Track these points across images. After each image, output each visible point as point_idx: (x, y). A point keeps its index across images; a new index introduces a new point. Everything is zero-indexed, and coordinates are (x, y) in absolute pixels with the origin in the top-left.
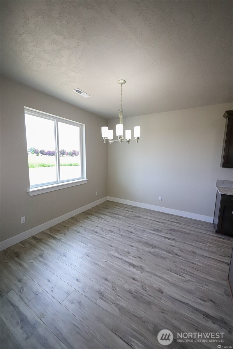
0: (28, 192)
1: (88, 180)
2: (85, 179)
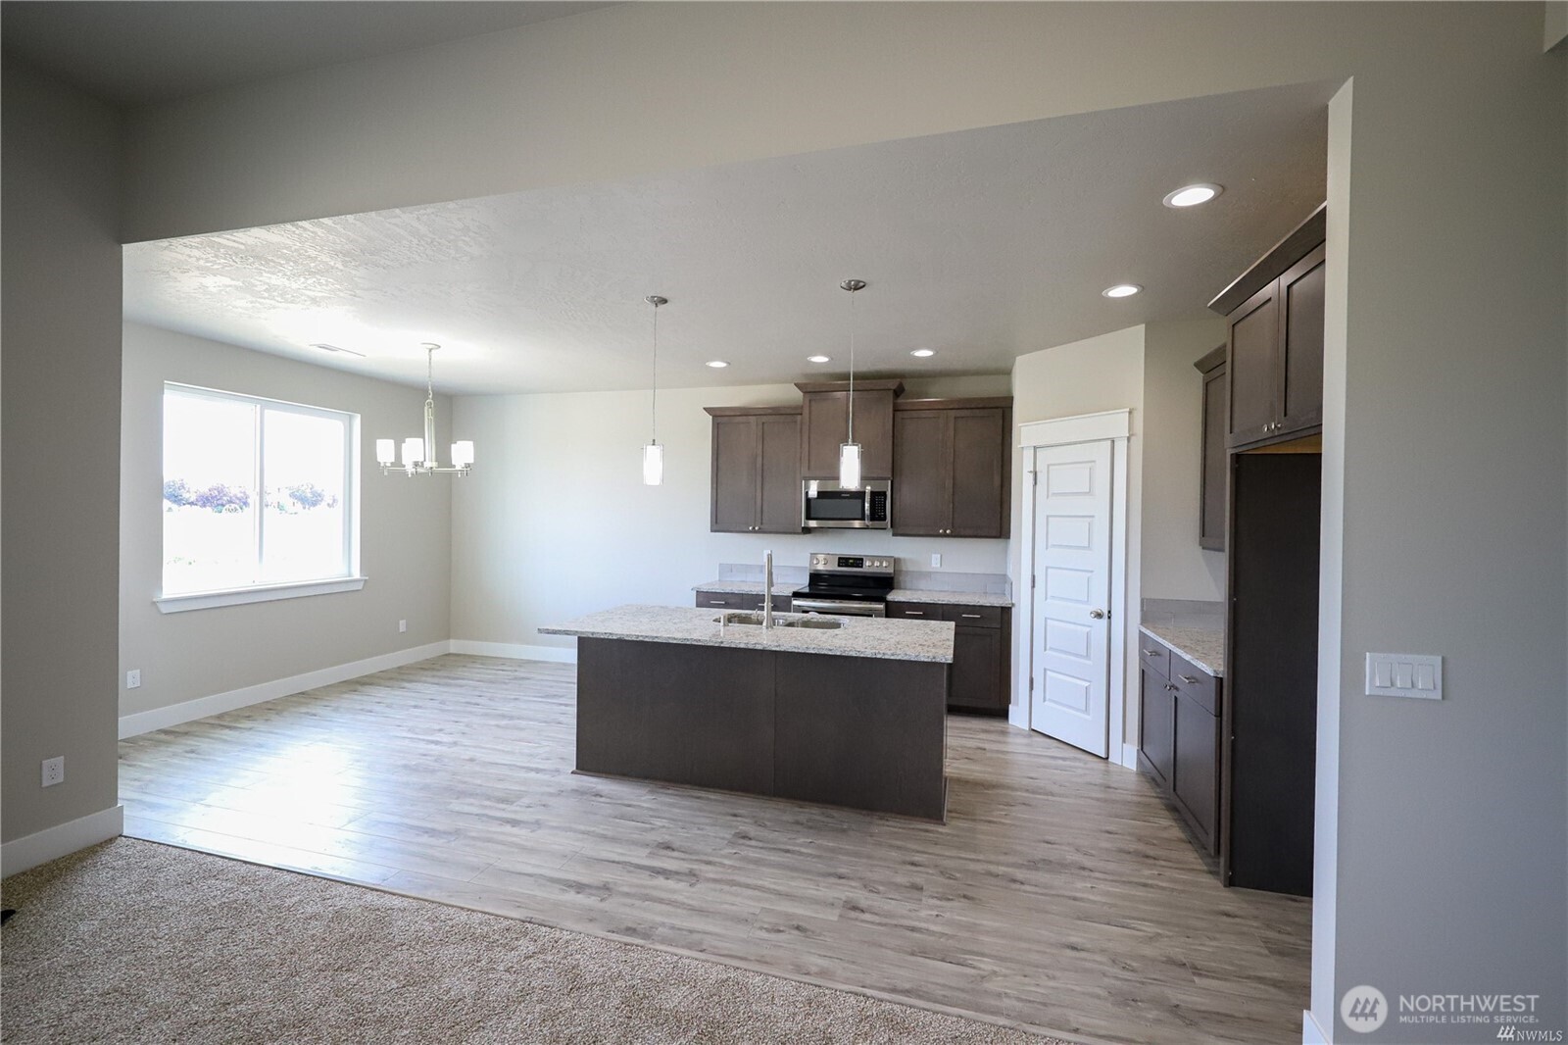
0: (154, 603)
1: (366, 580)
2: (356, 574)
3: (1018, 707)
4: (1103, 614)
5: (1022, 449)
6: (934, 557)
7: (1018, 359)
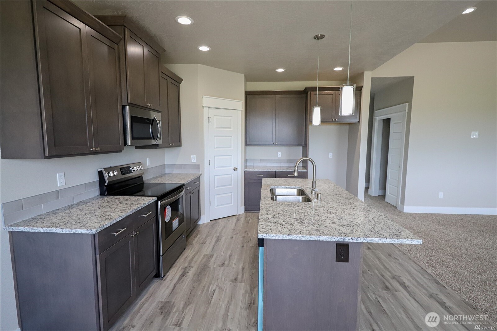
3: (205, 215)
4: (237, 169)
5: (203, 107)
6: (148, 160)
7: (199, 65)
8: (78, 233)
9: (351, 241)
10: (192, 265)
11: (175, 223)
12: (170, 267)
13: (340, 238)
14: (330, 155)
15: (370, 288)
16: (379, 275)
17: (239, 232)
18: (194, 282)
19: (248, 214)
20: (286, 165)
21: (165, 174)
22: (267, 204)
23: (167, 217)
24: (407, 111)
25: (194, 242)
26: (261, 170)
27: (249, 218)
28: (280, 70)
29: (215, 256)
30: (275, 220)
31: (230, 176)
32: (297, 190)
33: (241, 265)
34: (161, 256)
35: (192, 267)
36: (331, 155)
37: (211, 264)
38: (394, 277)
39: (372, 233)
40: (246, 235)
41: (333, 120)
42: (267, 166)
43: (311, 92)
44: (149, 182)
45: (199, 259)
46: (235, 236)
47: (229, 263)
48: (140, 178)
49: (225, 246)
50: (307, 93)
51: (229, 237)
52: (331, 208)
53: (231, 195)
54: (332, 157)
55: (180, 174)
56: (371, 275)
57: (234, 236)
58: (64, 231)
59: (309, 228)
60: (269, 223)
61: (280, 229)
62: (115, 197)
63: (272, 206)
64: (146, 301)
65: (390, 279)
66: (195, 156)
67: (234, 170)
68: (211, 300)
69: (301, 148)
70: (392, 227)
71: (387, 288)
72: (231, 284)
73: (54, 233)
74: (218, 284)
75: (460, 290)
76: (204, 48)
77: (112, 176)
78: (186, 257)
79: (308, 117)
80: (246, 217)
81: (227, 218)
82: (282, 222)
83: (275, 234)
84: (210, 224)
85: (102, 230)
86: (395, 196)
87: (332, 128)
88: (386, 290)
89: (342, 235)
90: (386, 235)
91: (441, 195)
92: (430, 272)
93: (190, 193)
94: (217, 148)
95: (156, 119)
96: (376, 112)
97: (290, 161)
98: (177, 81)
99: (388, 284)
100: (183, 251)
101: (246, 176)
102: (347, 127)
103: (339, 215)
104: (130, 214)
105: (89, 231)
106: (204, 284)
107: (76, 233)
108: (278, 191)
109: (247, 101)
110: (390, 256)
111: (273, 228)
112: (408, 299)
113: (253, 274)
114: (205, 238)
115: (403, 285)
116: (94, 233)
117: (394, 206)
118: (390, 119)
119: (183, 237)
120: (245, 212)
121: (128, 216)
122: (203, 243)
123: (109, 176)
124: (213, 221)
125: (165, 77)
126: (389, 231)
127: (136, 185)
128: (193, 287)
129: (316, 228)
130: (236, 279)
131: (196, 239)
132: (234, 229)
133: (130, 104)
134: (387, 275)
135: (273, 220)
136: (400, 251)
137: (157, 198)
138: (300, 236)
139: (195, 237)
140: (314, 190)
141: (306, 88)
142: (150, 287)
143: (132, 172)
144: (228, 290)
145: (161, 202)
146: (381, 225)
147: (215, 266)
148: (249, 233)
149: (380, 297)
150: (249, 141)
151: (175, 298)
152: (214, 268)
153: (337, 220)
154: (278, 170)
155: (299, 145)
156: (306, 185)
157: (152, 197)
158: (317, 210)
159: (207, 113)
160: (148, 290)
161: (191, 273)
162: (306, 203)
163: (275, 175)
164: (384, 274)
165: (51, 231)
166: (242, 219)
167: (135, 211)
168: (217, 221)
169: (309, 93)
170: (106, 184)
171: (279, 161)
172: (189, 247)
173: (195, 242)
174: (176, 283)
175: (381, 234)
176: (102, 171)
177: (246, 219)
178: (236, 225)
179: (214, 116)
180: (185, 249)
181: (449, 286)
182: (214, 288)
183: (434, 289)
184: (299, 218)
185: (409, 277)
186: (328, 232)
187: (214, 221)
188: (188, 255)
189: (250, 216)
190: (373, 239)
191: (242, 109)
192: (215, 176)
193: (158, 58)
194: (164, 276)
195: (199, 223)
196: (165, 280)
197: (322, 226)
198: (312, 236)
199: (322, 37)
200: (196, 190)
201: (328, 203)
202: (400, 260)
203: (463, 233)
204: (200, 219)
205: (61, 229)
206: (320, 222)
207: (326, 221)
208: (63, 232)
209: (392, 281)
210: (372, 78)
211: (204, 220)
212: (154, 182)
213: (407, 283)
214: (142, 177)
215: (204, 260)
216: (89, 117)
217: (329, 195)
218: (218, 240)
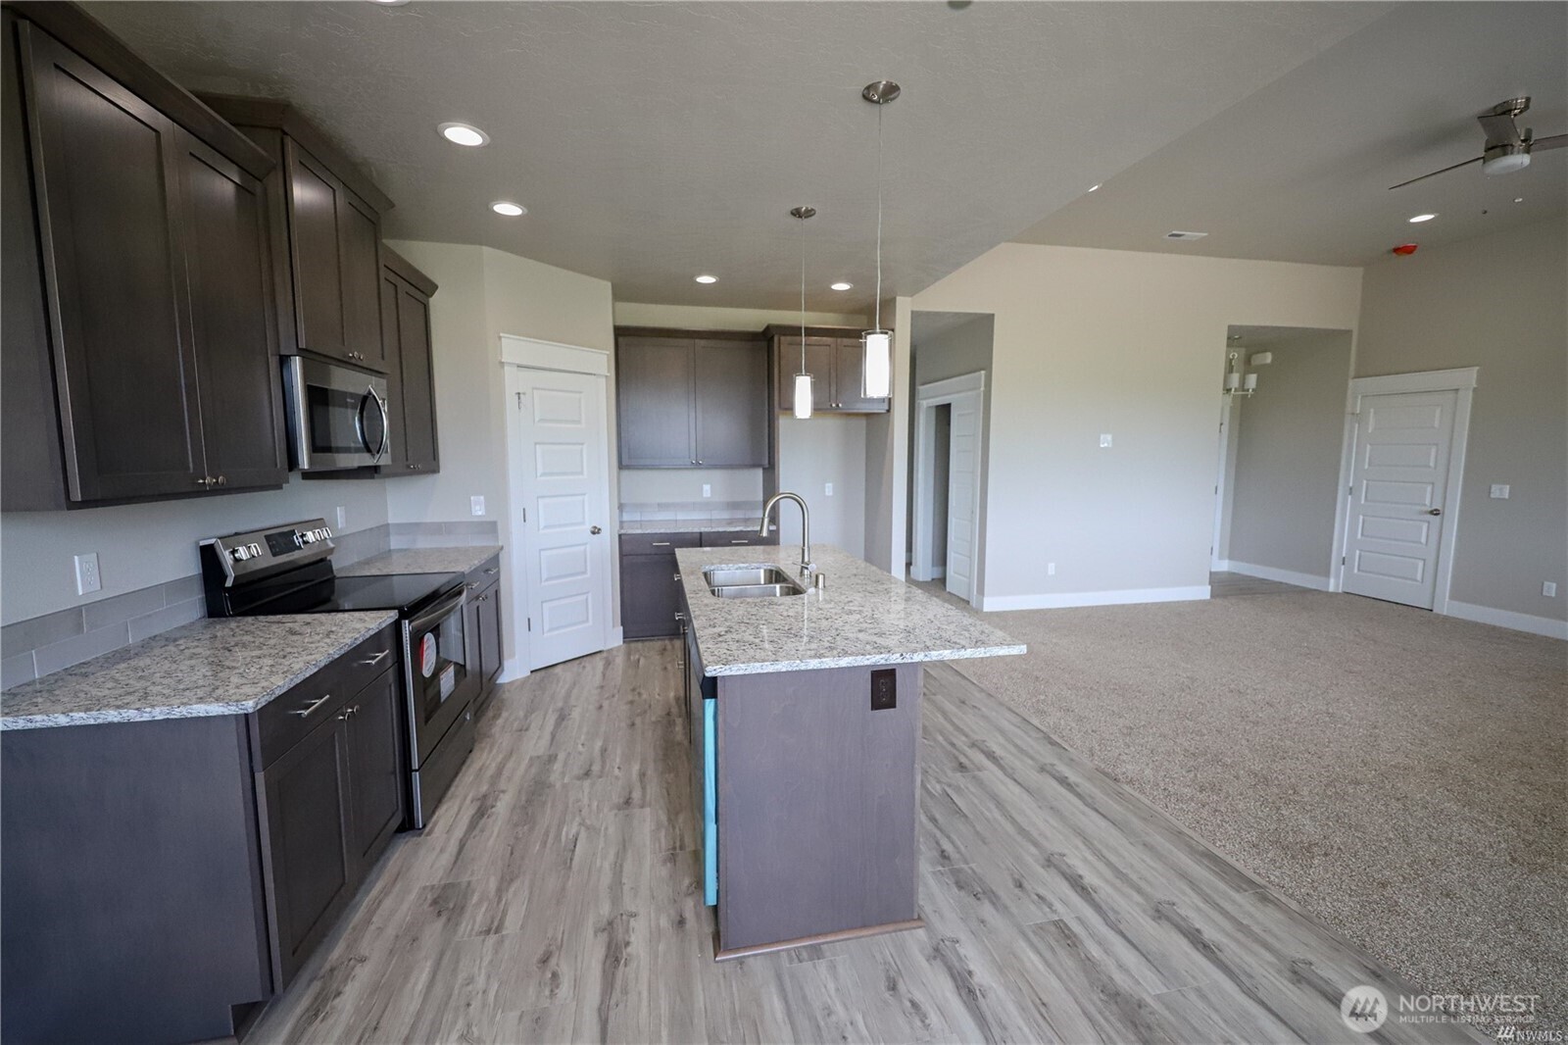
3: (516, 657)
4: (599, 529)
5: (502, 364)
6: (339, 511)
7: (485, 249)
8: (195, 718)
9: (899, 661)
10: (502, 785)
11: (447, 681)
12: (439, 802)
13: (878, 657)
14: (827, 490)
15: (930, 771)
16: (944, 743)
17: (616, 691)
18: (516, 825)
19: (633, 645)
20: (726, 515)
21: (390, 551)
22: (706, 605)
23: (427, 665)
24: (982, 389)
25: (496, 730)
26: (662, 531)
27: (637, 657)
28: (706, 279)
29: (561, 756)
30: (737, 637)
31: (582, 548)
32: (765, 570)
33: (636, 768)
34: (416, 771)
35: (503, 792)
36: (829, 489)
37: (554, 777)
38: (973, 745)
39: (938, 642)
40: (637, 698)
41: (834, 405)
42: (676, 521)
43: (782, 338)
44: (351, 575)
45: (518, 773)
46: (607, 702)
47: (603, 766)
48: (321, 564)
49: (585, 730)
50: (772, 339)
51: (591, 707)
52: (849, 602)
53: (587, 599)
54: (831, 494)
55: (439, 550)
56: (931, 746)
57: (606, 704)
58: (147, 715)
59: (814, 646)
60: (723, 644)
61: (751, 652)
62: (261, 618)
63: (721, 609)
64: (386, 892)
65: (966, 748)
66: (482, 498)
67: (593, 533)
68: (571, 859)
69: (760, 472)
70: (972, 629)
71: (962, 767)
72: (616, 815)
73: (111, 725)
74: (584, 820)
75: (1091, 750)
76: (507, 209)
77: (245, 558)
78: (480, 769)
79: (776, 398)
80: (629, 654)
81: (578, 662)
82: (751, 639)
83: (744, 663)
84: (531, 681)
85: (270, 702)
86: (965, 577)
87: (831, 424)
88: (961, 772)
89: (883, 650)
90: (963, 643)
91: (1051, 569)
92: (1039, 726)
93: (477, 598)
94: (544, 474)
95: (374, 397)
96: (921, 389)
97: (734, 506)
98: (424, 288)
99: (963, 760)
100: (467, 758)
101: (624, 548)
102: (863, 422)
103: (870, 615)
104: (336, 656)
105: (233, 708)
106: (545, 826)
107: (189, 716)
108: (720, 575)
109: (620, 352)
110: (963, 702)
111: (736, 653)
112: (1002, 782)
113: (668, 783)
114: (526, 717)
115: (991, 756)
116: (251, 711)
117: (964, 600)
118: (949, 405)
119: (465, 719)
120: (624, 642)
121: (332, 662)
122: (521, 730)
123: (237, 560)
124: (539, 674)
125: (392, 277)
126: (967, 635)
127: (309, 584)
128: (517, 838)
129: (828, 644)
130: (628, 802)
131: (500, 722)
132: (602, 687)
133: (304, 353)
134: (961, 741)
135: (729, 637)
136: (982, 690)
137: (399, 612)
138: (798, 662)
139: (496, 717)
140: (807, 568)
141: (768, 328)
142: (389, 858)
143: (300, 548)
144: (611, 830)
145: (413, 624)
146: (952, 627)
147: (566, 781)
148: (643, 691)
149: (950, 786)
150: (628, 459)
151: (469, 872)
152: (564, 786)
153: (865, 625)
154: (707, 530)
155: (755, 466)
156: (785, 559)
157: (384, 612)
158: (821, 609)
159: (513, 381)
160: (384, 866)
161: (502, 807)
162: (794, 597)
163: (700, 541)
164: (955, 741)
165: (100, 721)
166: (620, 660)
167: (346, 649)
168: (551, 670)
169: (776, 339)
170: (229, 583)
171: (706, 506)
172: (483, 745)
173: (500, 731)
174: (464, 836)
175: (955, 643)
176: (211, 547)
177: (629, 659)
178: (604, 675)
179: (533, 389)
180: (471, 751)
181: (1072, 746)
182: (574, 831)
183: (1048, 756)
184: (786, 628)
185: (1001, 740)
186: (854, 649)
187: (543, 672)
188: (483, 765)
189: (639, 651)
190: (941, 652)
191: (608, 372)
192: (540, 550)
193: (373, 223)
194: (424, 826)
195: (500, 681)
196: (429, 834)
197: (838, 638)
198: (824, 660)
199: (809, 213)
200: (491, 592)
201: (841, 593)
202: (984, 709)
203: (1092, 643)
204: (503, 670)
205: (137, 709)
206: (834, 633)
207: (846, 628)
208: (142, 719)
209: (969, 752)
210: (912, 312)
211: (514, 671)
212: (368, 574)
213: (999, 752)
214: (330, 561)
215: (533, 770)
216: (191, 388)
217: (840, 577)
218: (562, 717)
